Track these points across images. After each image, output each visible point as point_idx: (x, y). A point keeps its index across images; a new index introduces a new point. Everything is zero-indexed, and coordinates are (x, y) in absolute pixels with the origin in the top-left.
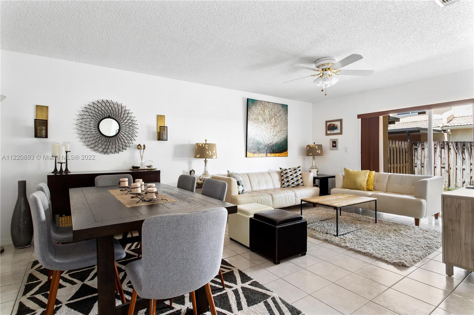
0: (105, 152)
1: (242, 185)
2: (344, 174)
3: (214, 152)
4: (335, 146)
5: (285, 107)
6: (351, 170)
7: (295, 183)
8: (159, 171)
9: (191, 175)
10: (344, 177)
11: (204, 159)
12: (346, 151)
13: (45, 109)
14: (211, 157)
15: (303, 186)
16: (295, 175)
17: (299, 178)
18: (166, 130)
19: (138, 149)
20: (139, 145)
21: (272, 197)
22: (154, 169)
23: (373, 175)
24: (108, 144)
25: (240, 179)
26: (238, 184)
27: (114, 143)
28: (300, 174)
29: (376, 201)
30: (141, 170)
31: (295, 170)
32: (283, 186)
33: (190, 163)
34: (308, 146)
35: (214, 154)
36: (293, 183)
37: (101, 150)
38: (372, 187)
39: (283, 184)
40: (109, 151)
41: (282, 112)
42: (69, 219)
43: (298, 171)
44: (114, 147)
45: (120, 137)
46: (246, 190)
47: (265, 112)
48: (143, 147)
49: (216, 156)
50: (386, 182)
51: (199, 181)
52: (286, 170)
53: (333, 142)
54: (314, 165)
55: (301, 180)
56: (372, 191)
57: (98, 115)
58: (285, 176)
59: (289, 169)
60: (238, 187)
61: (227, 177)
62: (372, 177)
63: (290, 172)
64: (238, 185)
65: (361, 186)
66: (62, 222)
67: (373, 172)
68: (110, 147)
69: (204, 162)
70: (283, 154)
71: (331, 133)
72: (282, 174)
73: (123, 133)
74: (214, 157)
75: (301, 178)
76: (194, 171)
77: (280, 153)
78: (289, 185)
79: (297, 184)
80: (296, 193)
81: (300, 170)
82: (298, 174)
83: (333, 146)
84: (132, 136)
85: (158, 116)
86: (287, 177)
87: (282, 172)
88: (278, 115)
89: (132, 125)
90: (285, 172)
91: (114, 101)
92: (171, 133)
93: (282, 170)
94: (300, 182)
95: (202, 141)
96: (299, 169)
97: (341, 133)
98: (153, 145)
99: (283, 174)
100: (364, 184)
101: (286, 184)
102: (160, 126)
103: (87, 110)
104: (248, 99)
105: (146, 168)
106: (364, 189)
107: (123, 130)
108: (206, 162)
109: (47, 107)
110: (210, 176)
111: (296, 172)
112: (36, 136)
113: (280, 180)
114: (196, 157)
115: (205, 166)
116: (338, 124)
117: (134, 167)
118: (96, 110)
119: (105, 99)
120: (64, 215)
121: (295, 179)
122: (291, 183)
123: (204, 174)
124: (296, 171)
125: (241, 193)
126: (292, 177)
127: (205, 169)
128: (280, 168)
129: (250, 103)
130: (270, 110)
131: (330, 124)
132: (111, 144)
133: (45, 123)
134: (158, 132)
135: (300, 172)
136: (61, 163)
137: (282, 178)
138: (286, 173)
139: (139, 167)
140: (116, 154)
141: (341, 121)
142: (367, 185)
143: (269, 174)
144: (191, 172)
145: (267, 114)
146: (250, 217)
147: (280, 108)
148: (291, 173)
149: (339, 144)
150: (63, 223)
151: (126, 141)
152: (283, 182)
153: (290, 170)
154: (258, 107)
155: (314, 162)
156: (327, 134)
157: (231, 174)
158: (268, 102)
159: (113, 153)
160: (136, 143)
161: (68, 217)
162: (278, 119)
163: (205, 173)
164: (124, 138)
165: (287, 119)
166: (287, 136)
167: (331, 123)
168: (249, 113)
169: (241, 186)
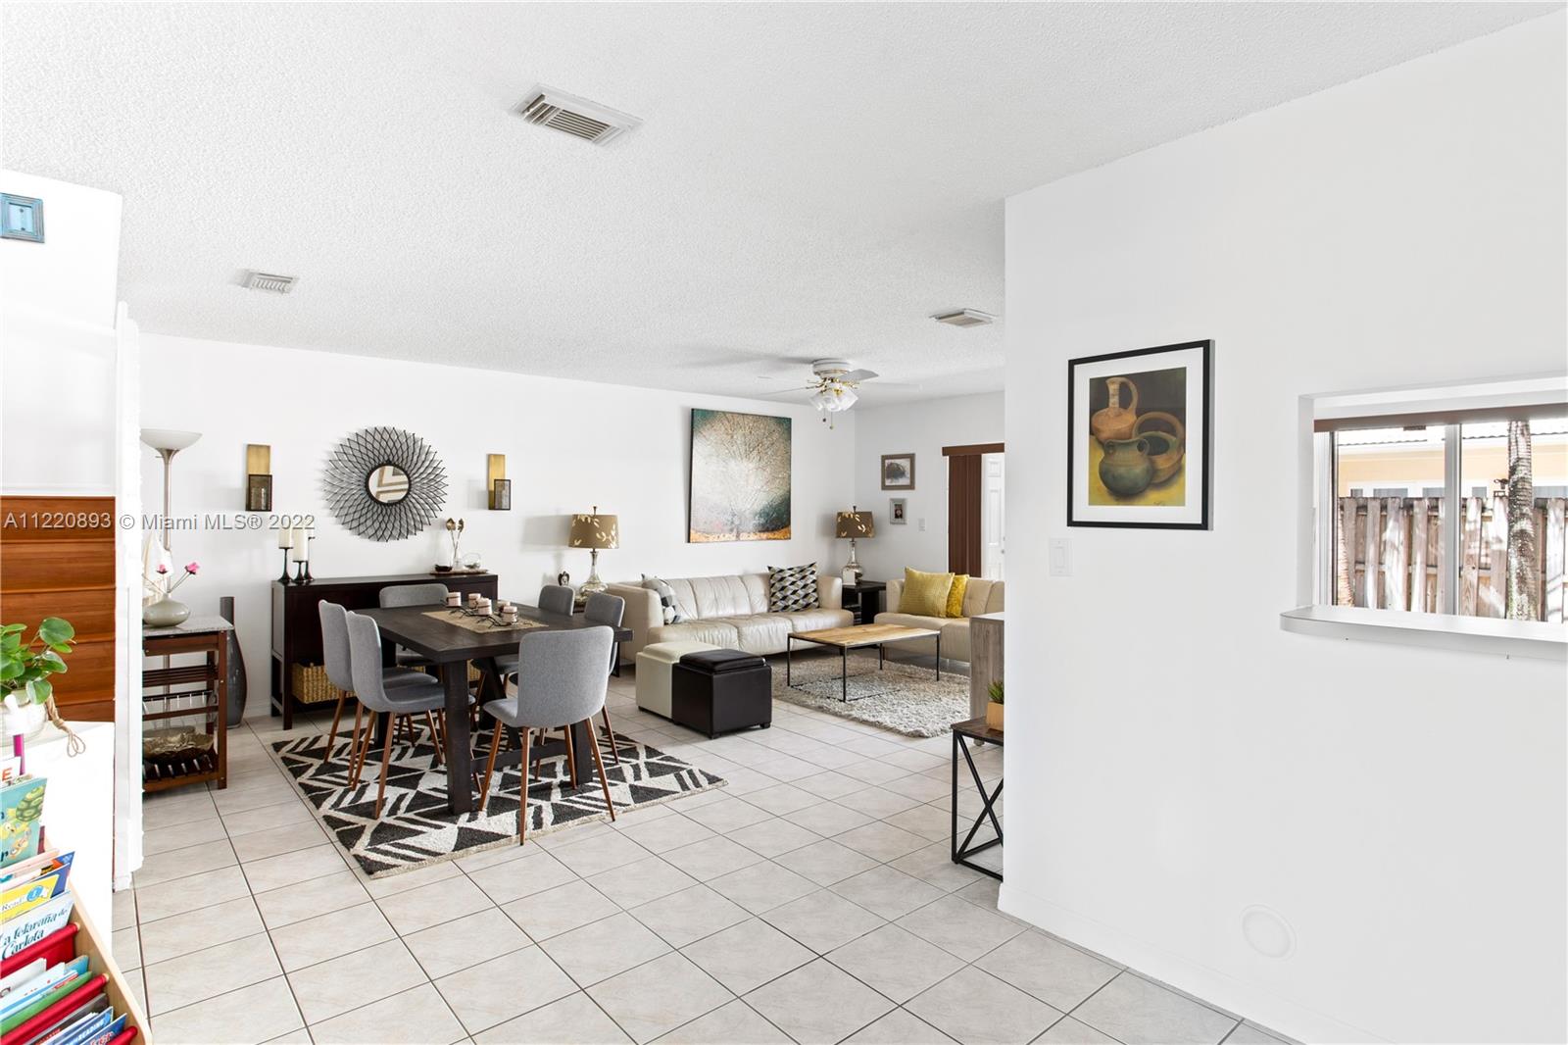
0: (379, 536)
1: (674, 607)
2: (903, 580)
3: (613, 533)
4: (901, 516)
5: (785, 423)
6: (917, 573)
7: (801, 601)
8: (495, 578)
9: (561, 584)
10: (902, 588)
11: (592, 550)
12: (922, 529)
13: (263, 451)
14: (605, 545)
15: (819, 607)
16: (801, 584)
17: (810, 591)
18: (507, 488)
19: (449, 529)
20: (450, 520)
21: (738, 633)
22: (483, 573)
23: (965, 583)
24: (386, 519)
25: (671, 592)
26: (665, 602)
27: (398, 517)
28: (814, 582)
29: (938, 636)
30: (455, 574)
31: (802, 571)
32: (774, 608)
33: (559, 557)
34: (840, 514)
35: (613, 539)
36: (796, 602)
37: (371, 531)
38: (960, 609)
39: (775, 603)
40: (387, 534)
41: (776, 436)
42: (320, 672)
43: (807, 573)
44: (397, 524)
45: (411, 505)
46: (684, 617)
47: (735, 437)
48: (457, 525)
49: (617, 543)
50: (985, 599)
51: (579, 597)
52: (781, 571)
53: (896, 505)
54: (853, 559)
55: (814, 594)
56: (956, 617)
57: (367, 459)
58: (778, 585)
59: (790, 569)
60: (664, 610)
61: (640, 588)
62: (961, 588)
63: (792, 575)
64: (663, 604)
65: (934, 606)
66: (308, 677)
67: (965, 576)
68: (390, 526)
69: (590, 555)
70: (777, 535)
71: (894, 484)
72: (772, 582)
73: (416, 497)
74: (613, 545)
75: (815, 591)
76: (568, 576)
77: (773, 530)
78: (786, 607)
79: (805, 603)
80: (795, 623)
81: (813, 573)
82: (809, 582)
83: (897, 516)
84: (434, 499)
85: (489, 456)
86: (783, 588)
87: (773, 575)
88: (767, 443)
89: (435, 479)
90: (778, 576)
91: (400, 428)
92: (517, 495)
93: (774, 571)
94: (812, 600)
95: (585, 510)
96: (813, 569)
97: (911, 487)
98: (481, 520)
99: (774, 581)
100: (942, 603)
101: (781, 604)
102: (495, 480)
103: (344, 449)
104: (693, 410)
105: (465, 569)
106: (939, 613)
107: (416, 490)
108: (594, 554)
109: (268, 447)
110: (603, 586)
111: (803, 577)
112: (248, 508)
113: (768, 596)
114: (572, 545)
115: (593, 564)
116: (905, 463)
117: (439, 568)
118: (363, 450)
119: (380, 425)
120: (312, 664)
121: (801, 593)
122: (790, 602)
123: (589, 583)
124: (803, 574)
125: (670, 622)
126: (793, 588)
127: (593, 570)
128: (770, 568)
129: (697, 420)
130: (747, 432)
131: (891, 464)
132: (392, 518)
133: (266, 481)
134: (490, 492)
135: (814, 577)
136: (300, 562)
137: (773, 590)
138: (782, 579)
139: (451, 568)
140: (402, 541)
141: (911, 457)
142: (948, 606)
143: (743, 582)
144: (561, 576)
145: (739, 442)
146: (673, 662)
147: (773, 426)
148: (792, 579)
149: (909, 512)
150: (310, 678)
151: (423, 513)
152: (774, 599)
153: (791, 572)
154: (718, 425)
155: (853, 552)
156: (884, 487)
157: (650, 581)
158: (743, 414)
159: (394, 538)
160: (443, 516)
161: (319, 668)
162: (767, 453)
163: (593, 581)
164: (418, 506)
165: (788, 452)
166: (789, 492)
167: (893, 461)
168: (695, 441)
169: (670, 609)
